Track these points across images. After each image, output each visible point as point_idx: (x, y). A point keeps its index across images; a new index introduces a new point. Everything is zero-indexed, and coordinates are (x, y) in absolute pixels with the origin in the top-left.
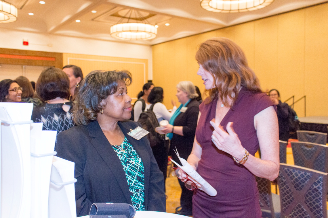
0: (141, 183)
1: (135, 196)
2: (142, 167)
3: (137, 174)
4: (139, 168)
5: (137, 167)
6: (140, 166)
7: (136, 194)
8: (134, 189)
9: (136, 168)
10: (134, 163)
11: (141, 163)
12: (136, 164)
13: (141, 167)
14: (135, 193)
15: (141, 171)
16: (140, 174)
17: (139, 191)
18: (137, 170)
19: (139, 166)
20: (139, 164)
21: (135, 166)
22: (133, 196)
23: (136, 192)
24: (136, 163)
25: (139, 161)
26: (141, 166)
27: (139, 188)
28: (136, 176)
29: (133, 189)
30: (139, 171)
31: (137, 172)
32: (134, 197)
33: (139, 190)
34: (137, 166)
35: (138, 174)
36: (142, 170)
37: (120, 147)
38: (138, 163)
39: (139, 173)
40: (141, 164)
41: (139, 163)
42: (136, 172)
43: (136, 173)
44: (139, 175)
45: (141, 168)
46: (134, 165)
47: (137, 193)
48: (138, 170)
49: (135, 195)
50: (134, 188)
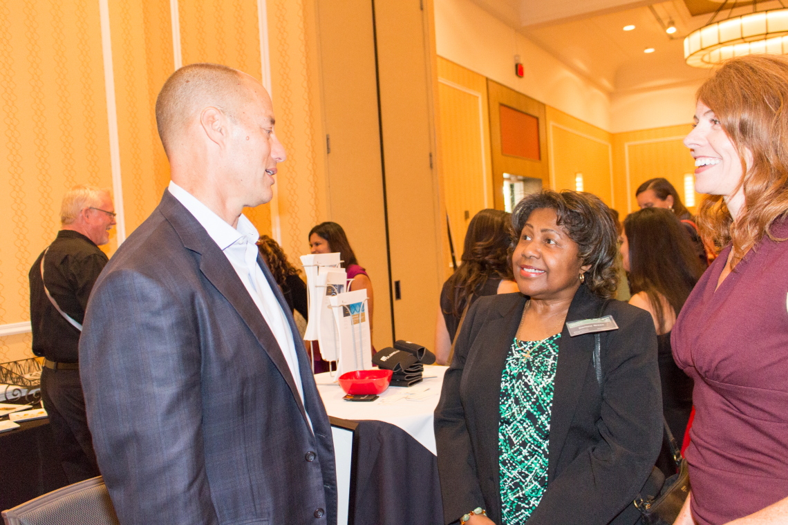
0: (538, 435)
1: (515, 452)
2: (542, 396)
3: (529, 407)
4: (535, 396)
5: (533, 394)
6: (540, 393)
7: (518, 450)
8: (520, 438)
9: (530, 395)
10: (532, 383)
11: (543, 387)
12: (533, 387)
13: (540, 396)
14: (518, 447)
15: (538, 404)
16: (536, 410)
17: (527, 447)
18: (531, 399)
19: (537, 393)
20: (539, 389)
21: (531, 390)
22: (511, 449)
23: (520, 445)
24: (536, 384)
25: (541, 383)
26: (542, 394)
27: (529, 442)
28: (525, 410)
29: (519, 436)
30: (533, 403)
31: (530, 403)
32: (513, 453)
33: (529, 444)
34: (534, 390)
35: (532, 408)
36: (540, 404)
37: (525, 346)
38: (538, 385)
39: (533, 406)
40: (542, 390)
41: (541, 386)
42: (528, 401)
43: (527, 403)
44: (532, 411)
45: (540, 398)
46: (530, 387)
47: (521, 448)
48: (533, 400)
49: (515, 449)
50: (522, 436)
